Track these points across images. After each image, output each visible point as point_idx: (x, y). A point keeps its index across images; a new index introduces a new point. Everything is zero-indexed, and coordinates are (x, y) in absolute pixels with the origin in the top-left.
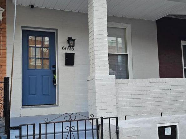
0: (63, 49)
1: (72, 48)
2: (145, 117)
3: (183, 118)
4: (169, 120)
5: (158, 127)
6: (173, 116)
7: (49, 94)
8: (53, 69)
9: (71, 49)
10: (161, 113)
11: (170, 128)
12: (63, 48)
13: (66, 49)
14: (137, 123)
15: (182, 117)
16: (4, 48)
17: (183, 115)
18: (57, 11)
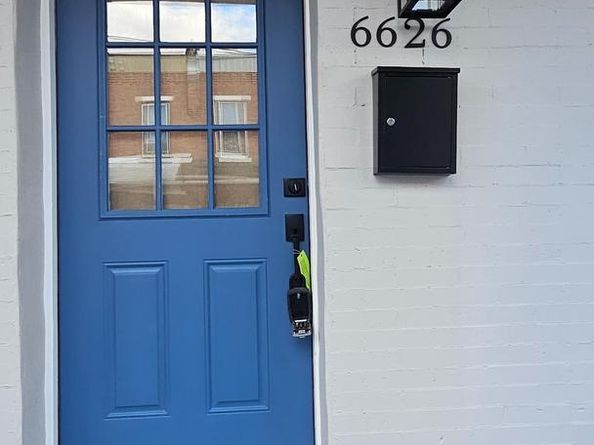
0: (361, 36)
1: (435, 31)
7: (257, 401)
9: (426, 36)
12: (354, 30)
13: (387, 37)
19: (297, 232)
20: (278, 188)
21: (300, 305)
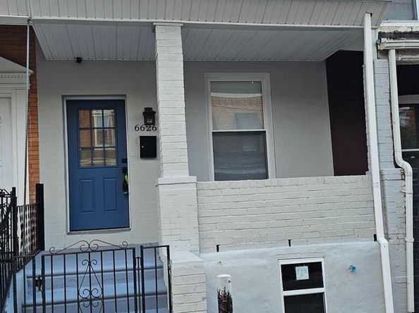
0: (137, 129)
1: (153, 127)
2: (257, 248)
3: (335, 250)
4: (304, 254)
5: (282, 265)
6: (312, 247)
7: (116, 210)
8: (124, 165)
9: (151, 128)
10: (289, 241)
11: (307, 268)
12: (136, 127)
13: (143, 129)
14: (238, 258)
15: (334, 248)
16: (35, 135)
17: (335, 244)
18: (123, 62)
19: (125, 171)
20: (120, 161)
21: (126, 187)
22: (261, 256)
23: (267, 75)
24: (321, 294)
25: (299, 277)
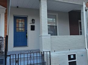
1: (34, 23)
3: (78, 51)
5: (68, 55)
10: (69, 49)
11: (73, 55)
13: (31, 24)
20: (25, 31)
22: (64, 53)
23: (57, 14)
24: (76, 61)
25: (71, 58)
